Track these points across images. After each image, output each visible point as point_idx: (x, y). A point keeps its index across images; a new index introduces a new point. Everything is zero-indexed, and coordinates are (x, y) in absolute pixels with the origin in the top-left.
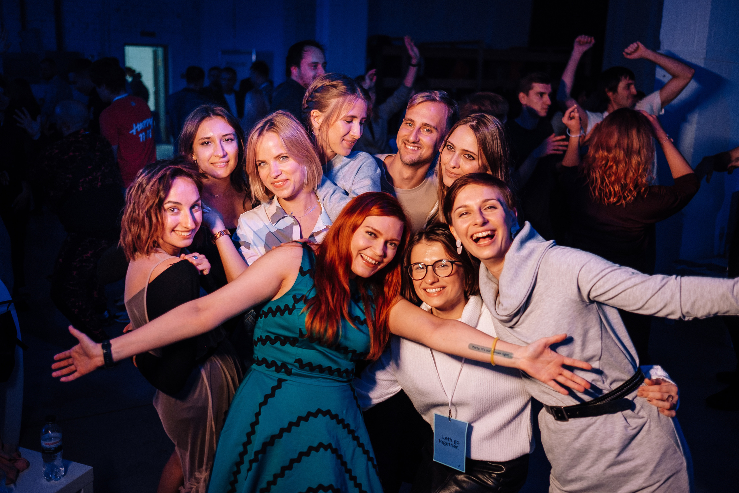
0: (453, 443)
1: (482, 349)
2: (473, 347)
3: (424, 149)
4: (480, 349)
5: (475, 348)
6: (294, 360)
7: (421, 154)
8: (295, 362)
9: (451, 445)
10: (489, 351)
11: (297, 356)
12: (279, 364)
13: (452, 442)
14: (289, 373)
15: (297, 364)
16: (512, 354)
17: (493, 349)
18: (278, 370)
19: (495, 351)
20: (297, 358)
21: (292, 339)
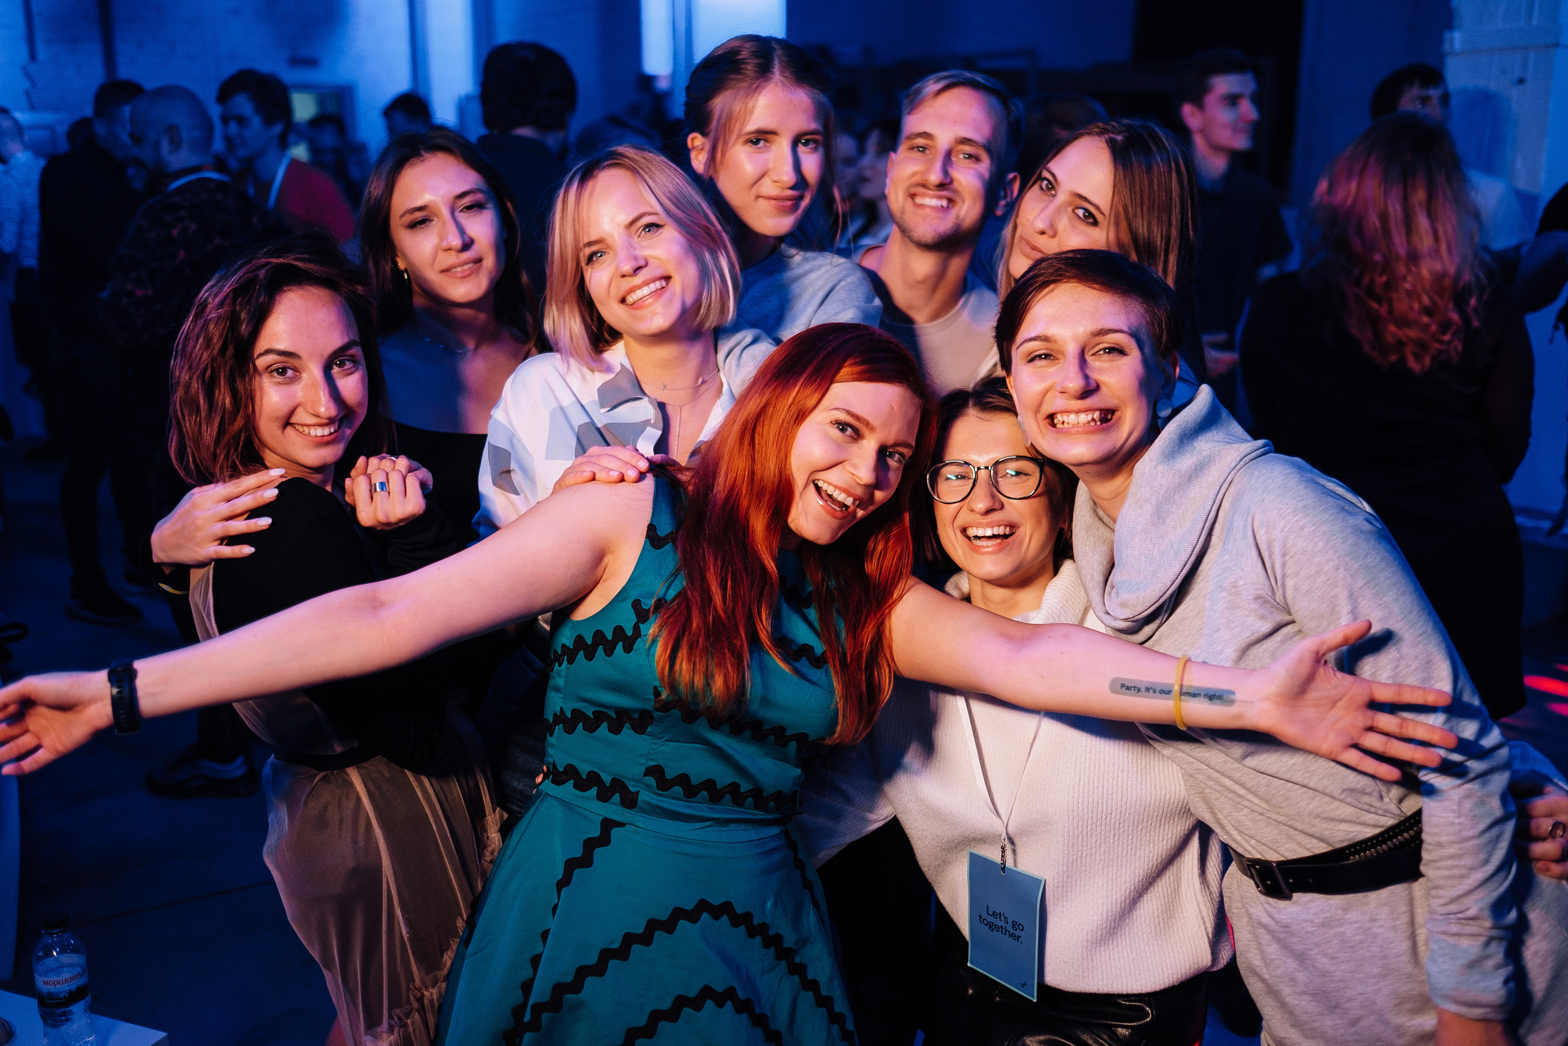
0: (1009, 927)
1: (1148, 689)
2: (1123, 686)
3: (964, 202)
4: (1143, 689)
5: (1128, 688)
6: (643, 770)
7: (957, 216)
8: (646, 775)
9: (1006, 931)
10: (1169, 692)
11: (652, 760)
12: (607, 779)
13: (1007, 923)
14: (630, 801)
15: (651, 781)
16: (1233, 693)
17: (1176, 688)
18: (604, 796)
19: (1184, 690)
20: (652, 763)
21: (636, 716)
